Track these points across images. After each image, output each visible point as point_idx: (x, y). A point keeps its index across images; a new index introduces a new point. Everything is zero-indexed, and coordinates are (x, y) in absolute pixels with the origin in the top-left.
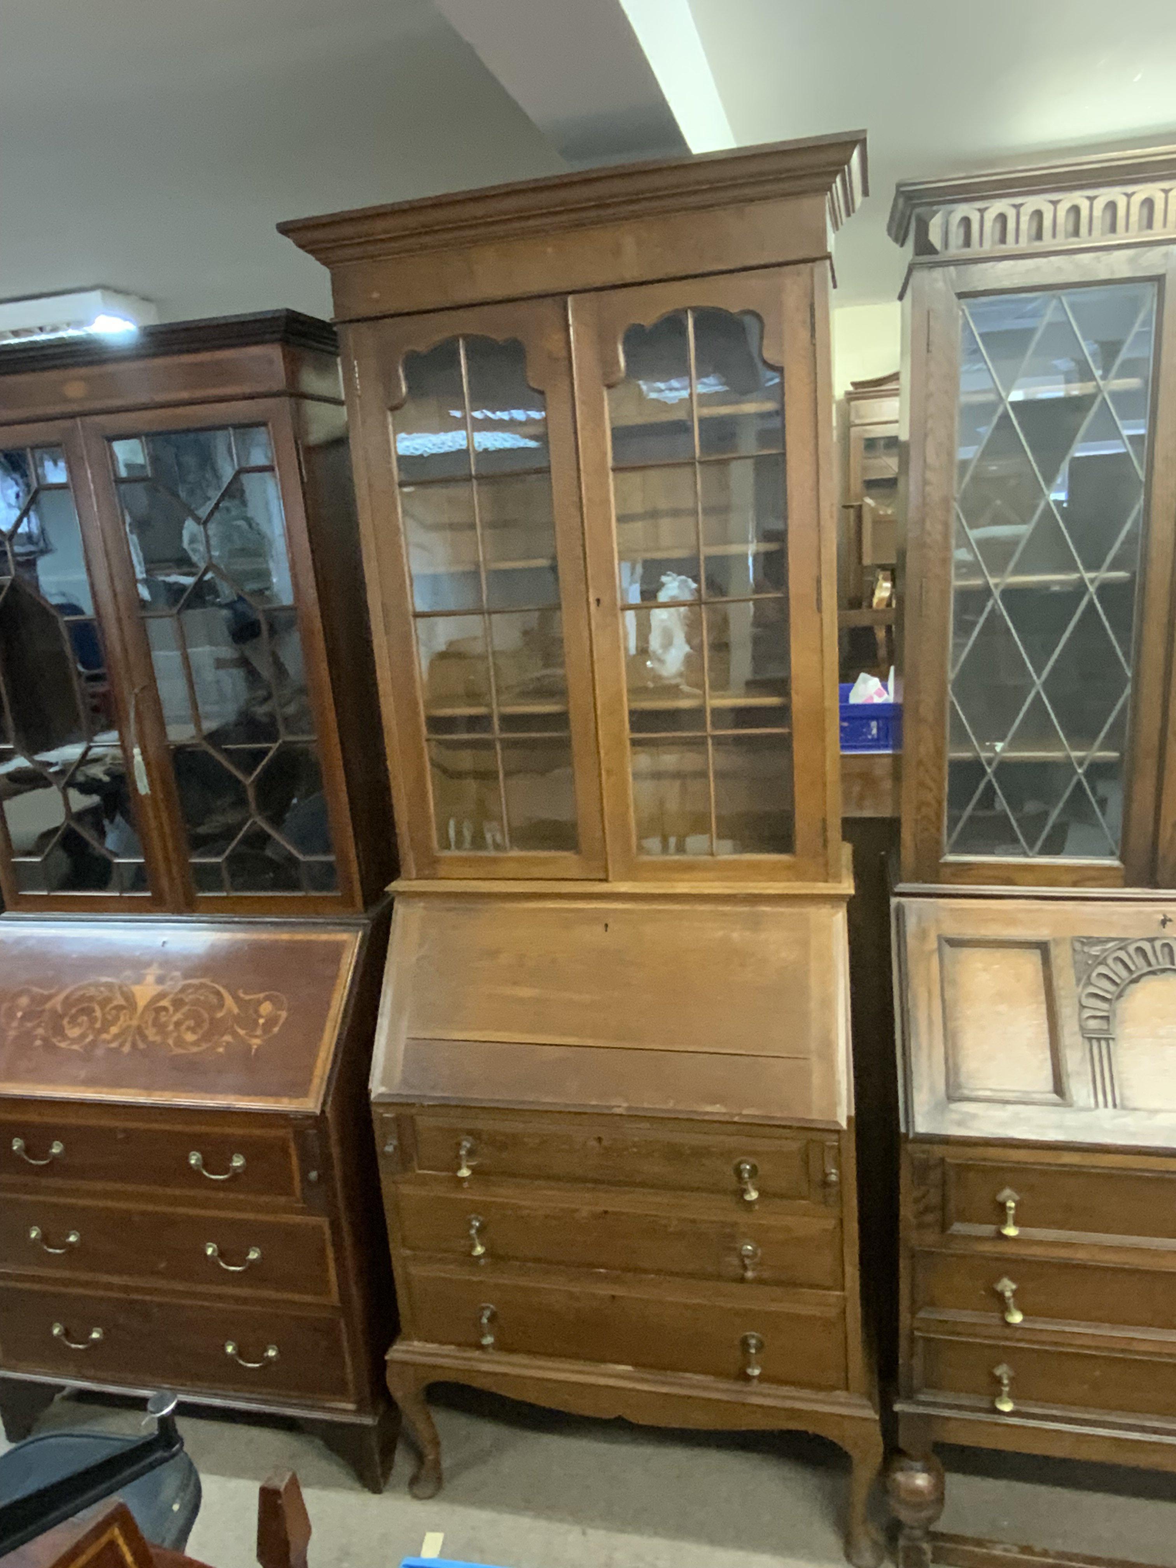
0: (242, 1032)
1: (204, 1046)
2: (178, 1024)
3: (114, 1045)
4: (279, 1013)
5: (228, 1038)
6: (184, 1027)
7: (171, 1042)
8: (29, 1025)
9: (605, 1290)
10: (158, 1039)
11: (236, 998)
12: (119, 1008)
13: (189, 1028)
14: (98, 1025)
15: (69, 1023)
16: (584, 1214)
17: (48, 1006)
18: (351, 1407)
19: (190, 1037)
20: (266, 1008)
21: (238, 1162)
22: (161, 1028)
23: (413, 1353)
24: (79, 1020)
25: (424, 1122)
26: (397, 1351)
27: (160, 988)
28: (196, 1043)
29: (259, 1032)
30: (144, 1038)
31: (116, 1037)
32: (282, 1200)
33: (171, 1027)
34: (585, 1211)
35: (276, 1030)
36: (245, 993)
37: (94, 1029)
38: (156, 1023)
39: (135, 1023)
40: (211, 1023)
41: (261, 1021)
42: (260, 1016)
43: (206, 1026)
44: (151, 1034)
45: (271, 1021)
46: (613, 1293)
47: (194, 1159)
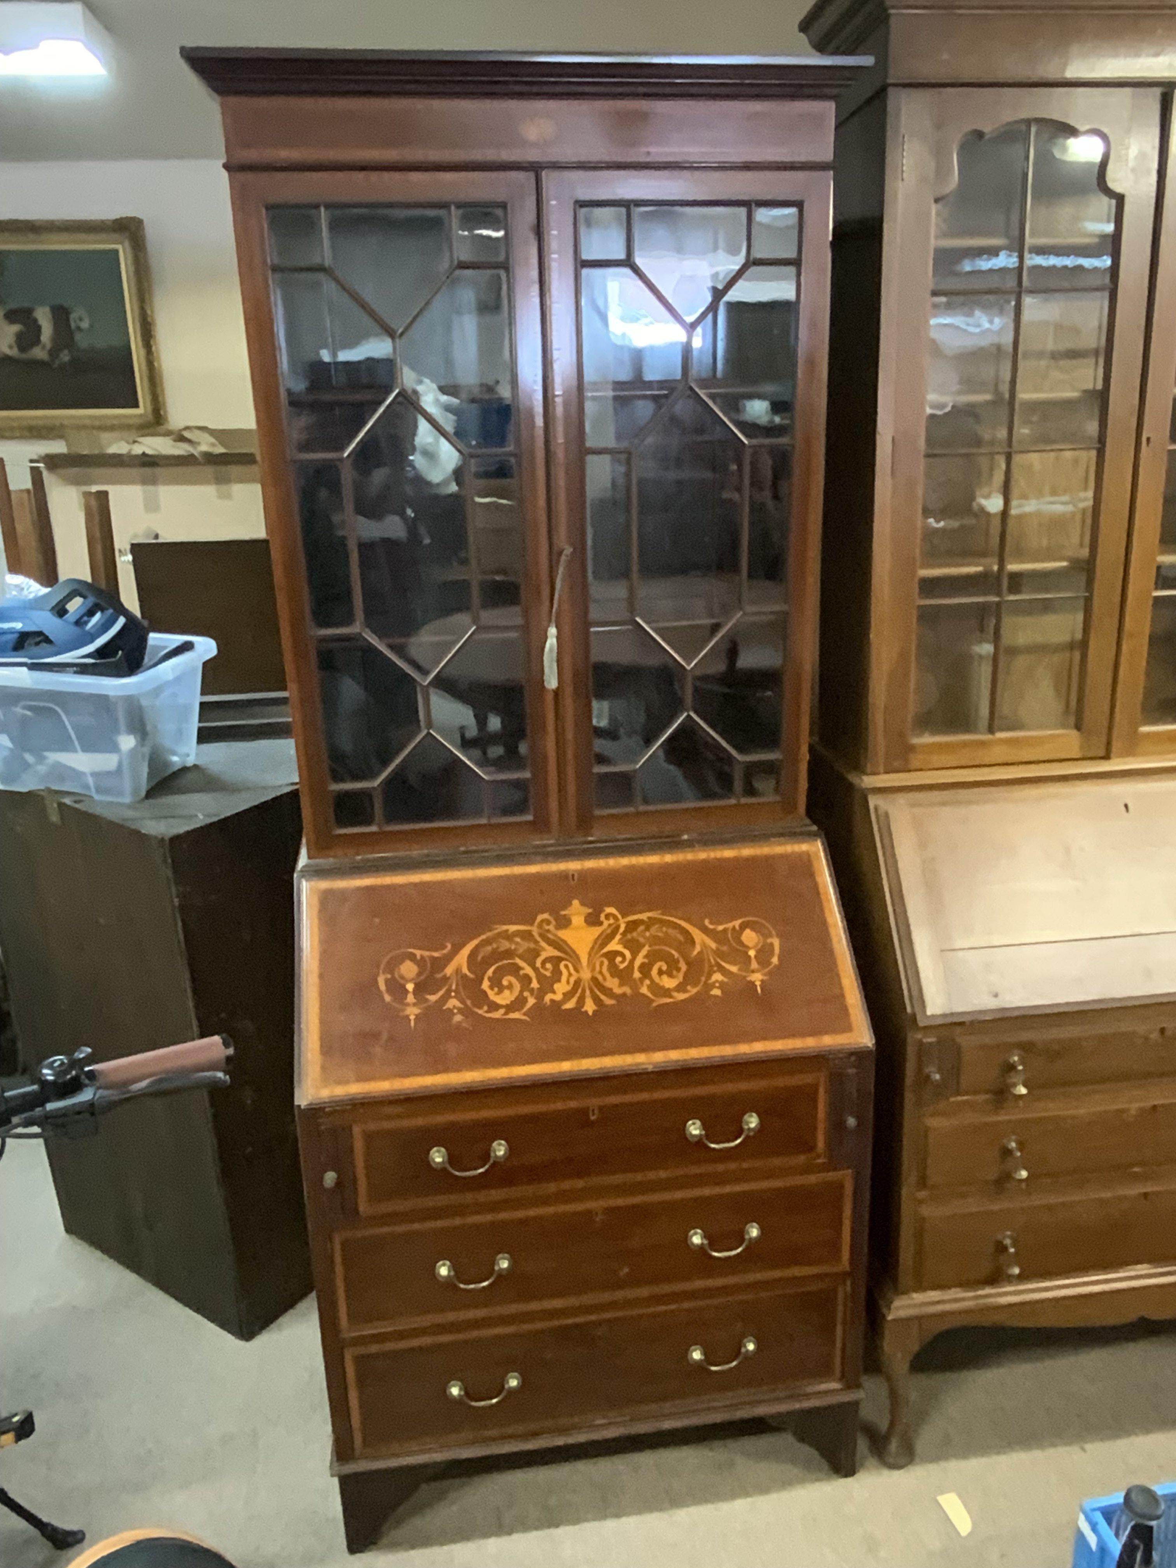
0: (734, 969)
1: (693, 991)
2: (645, 969)
3: (570, 1005)
4: (769, 941)
5: (717, 977)
6: (654, 972)
7: (644, 990)
8: (433, 998)
9: (1134, 1190)
10: (627, 990)
11: (705, 930)
12: (556, 961)
13: (660, 972)
14: (535, 984)
15: (491, 988)
16: (1133, 1112)
17: (449, 970)
18: (835, 1385)
19: (668, 983)
20: (749, 937)
21: (752, 1121)
22: (624, 976)
23: (915, 1306)
24: (505, 982)
25: (966, 1041)
26: (898, 1308)
27: (596, 931)
28: (680, 988)
29: (754, 965)
30: (608, 992)
31: (568, 996)
32: (801, 1159)
33: (637, 975)
34: (1134, 1107)
35: (775, 960)
36: (711, 923)
37: (532, 991)
38: (614, 971)
39: (586, 975)
40: (688, 963)
41: (752, 953)
42: (749, 948)
43: (683, 967)
44: (612, 983)
45: (764, 953)
46: (1144, 1190)
47: (694, 1129)
